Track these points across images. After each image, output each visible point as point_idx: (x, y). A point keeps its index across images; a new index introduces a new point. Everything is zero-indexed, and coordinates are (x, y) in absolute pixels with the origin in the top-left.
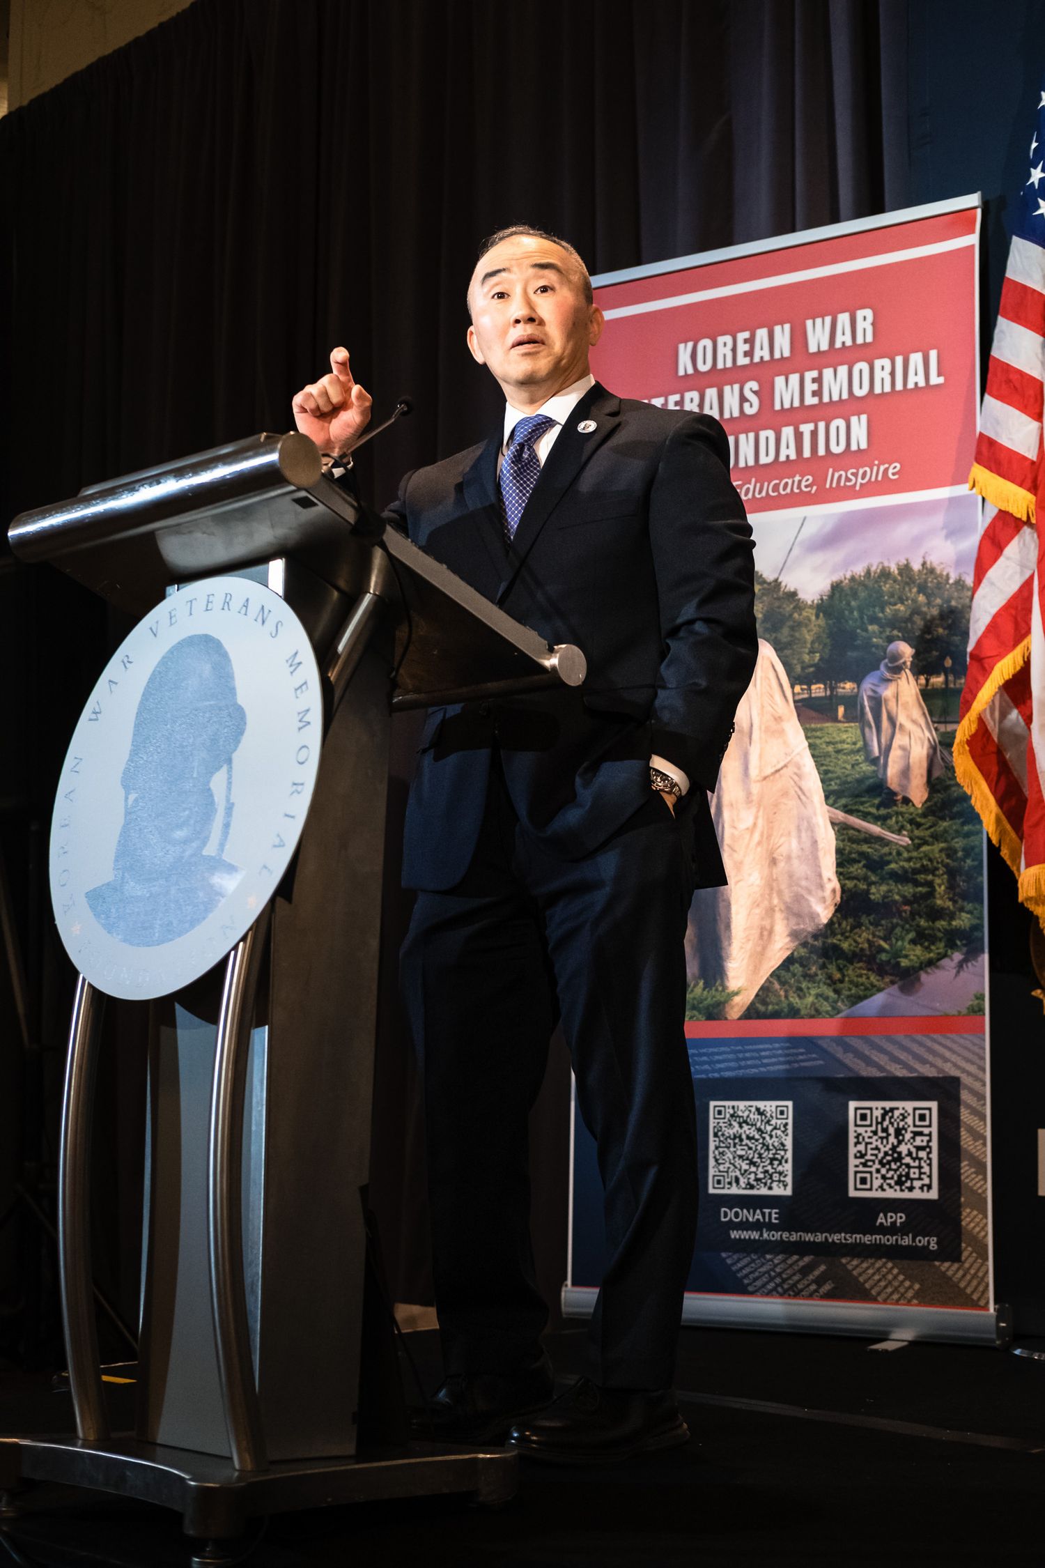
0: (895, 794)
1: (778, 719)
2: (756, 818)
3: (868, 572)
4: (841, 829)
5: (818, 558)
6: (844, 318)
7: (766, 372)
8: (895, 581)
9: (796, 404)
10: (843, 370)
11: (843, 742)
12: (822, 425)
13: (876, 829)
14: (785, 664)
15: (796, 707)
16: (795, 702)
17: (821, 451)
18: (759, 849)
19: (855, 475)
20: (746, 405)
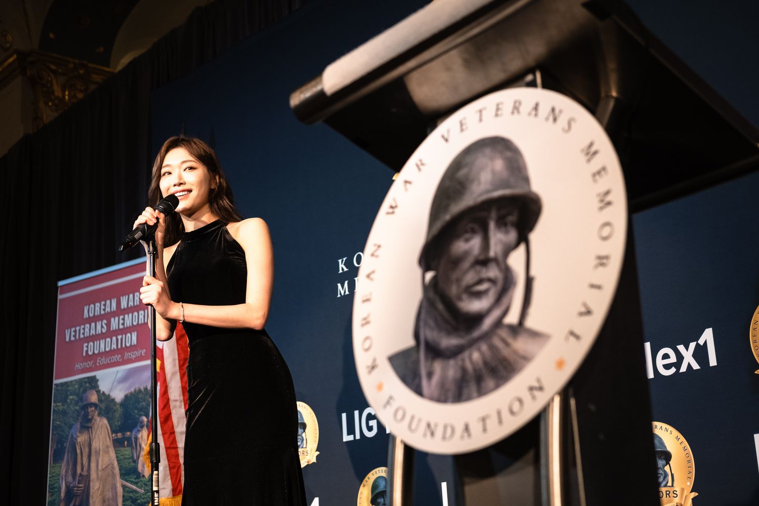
0: (140, 473)
1: (107, 447)
2: (100, 485)
3: (135, 390)
4: (124, 487)
5: (121, 386)
6: (131, 296)
7: (108, 316)
8: (143, 394)
9: (117, 328)
10: (130, 315)
11: (126, 455)
12: (124, 336)
13: (134, 487)
14: (110, 426)
15: (113, 443)
16: (113, 440)
17: (124, 346)
18: (100, 497)
19: (133, 354)
20: (103, 329)
